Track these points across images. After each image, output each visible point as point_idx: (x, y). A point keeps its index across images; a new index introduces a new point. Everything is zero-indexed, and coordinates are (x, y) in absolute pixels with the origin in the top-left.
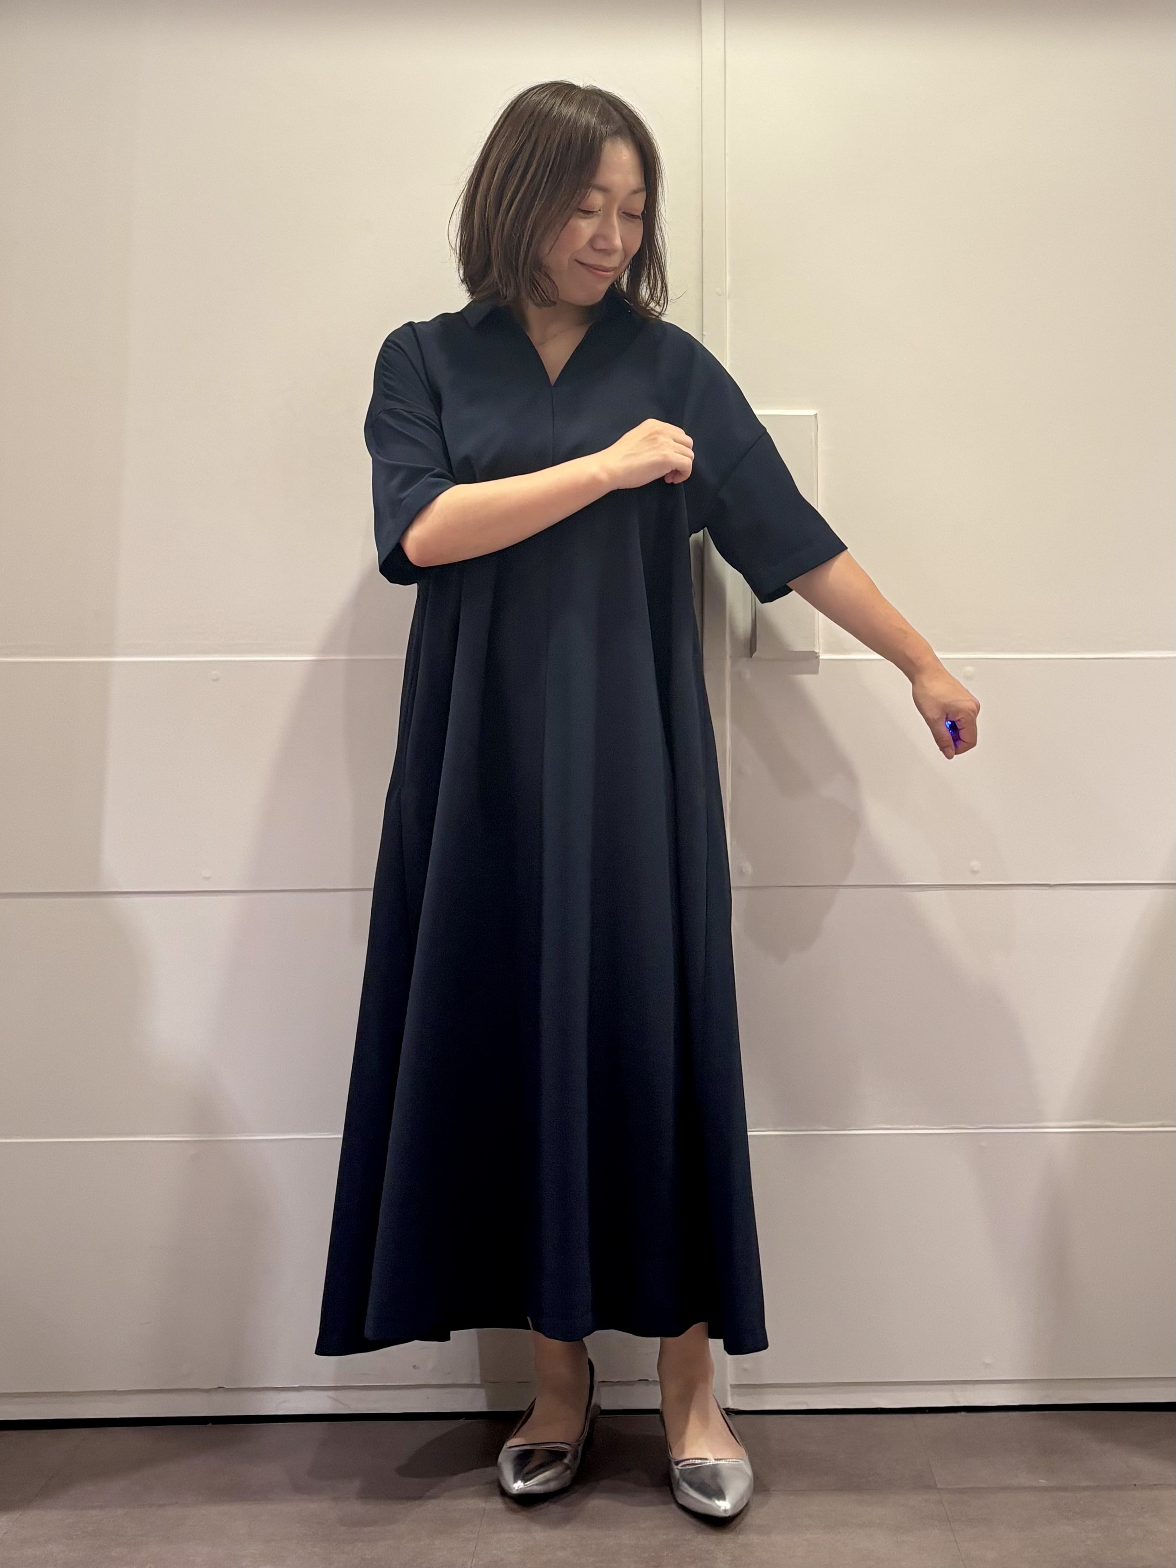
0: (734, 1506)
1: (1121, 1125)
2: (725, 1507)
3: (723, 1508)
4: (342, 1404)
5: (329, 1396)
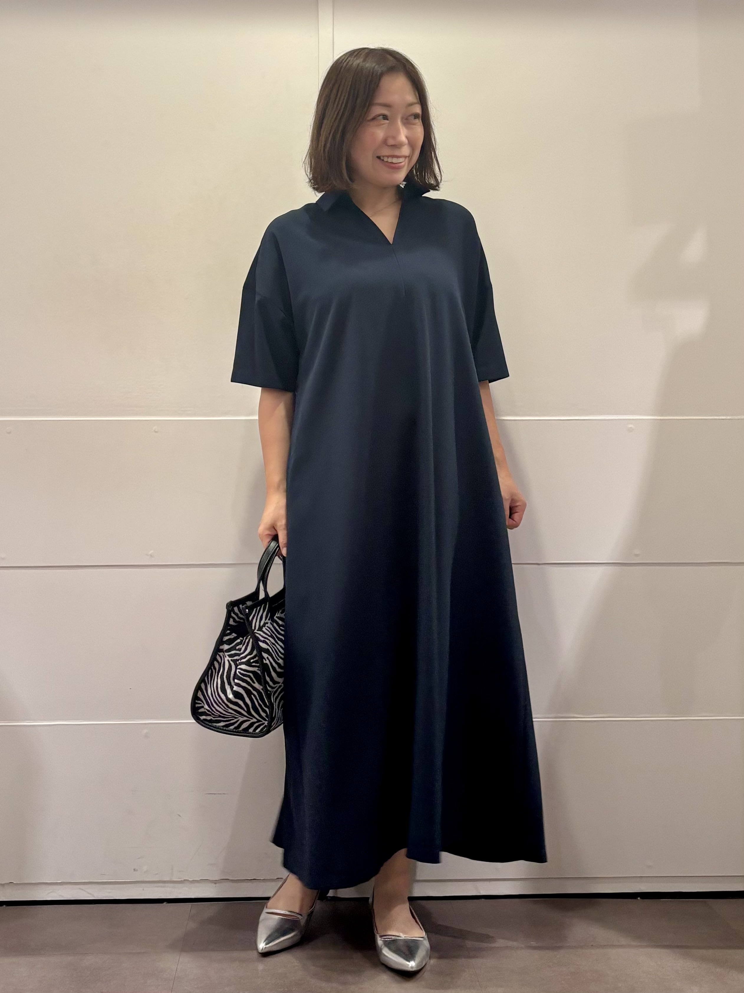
0: (417, 965)
2: (412, 965)
3: (410, 966)
4: (88, 893)
5: (80, 889)
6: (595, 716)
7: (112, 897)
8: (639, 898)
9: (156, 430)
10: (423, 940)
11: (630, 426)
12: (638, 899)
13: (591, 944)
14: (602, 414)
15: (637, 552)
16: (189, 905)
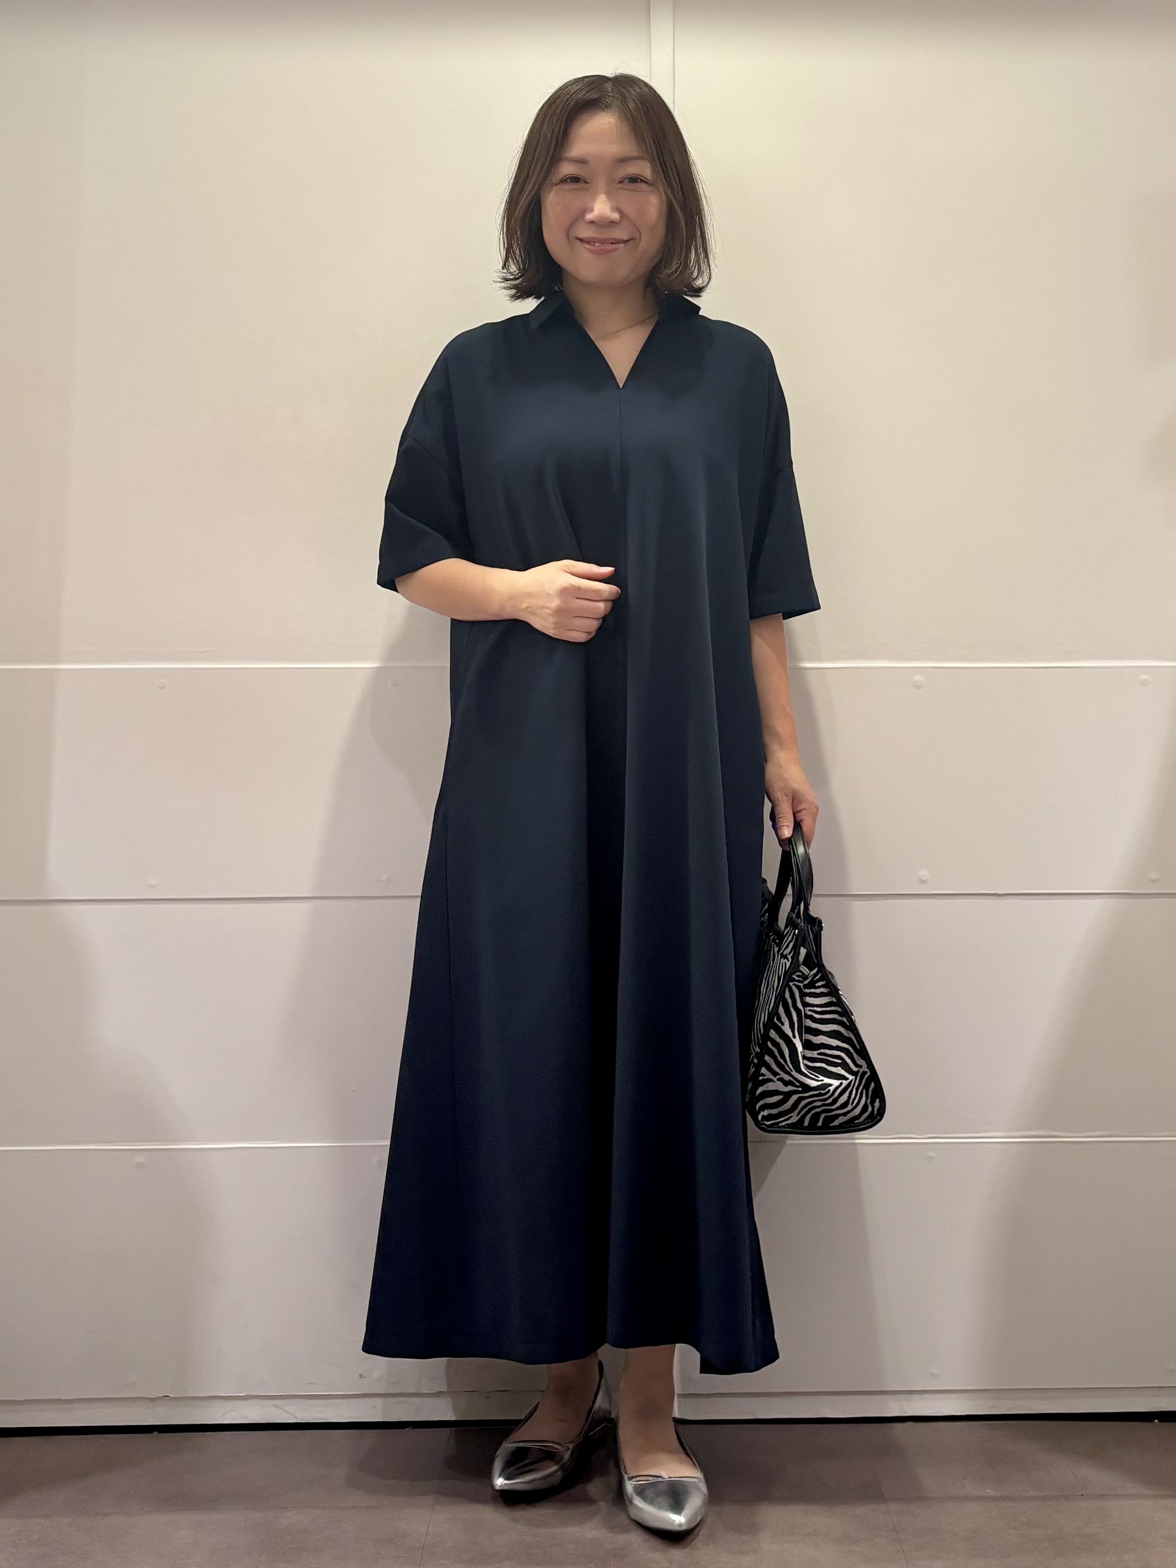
0: (689, 1521)
1: (1071, 1135)
2: (680, 1521)
3: (677, 1522)
4: (288, 1413)
5: (274, 1406)
6: (1088, 1134)
7: (324, 1419)
8: (1156, 1421)
10: (697, 1482)
11: (1144, 677)
12: (1154, 1422)
13: (1081, 1494)
14: (1099, 659)
15: (1154, 875)
16: (447, 1431)
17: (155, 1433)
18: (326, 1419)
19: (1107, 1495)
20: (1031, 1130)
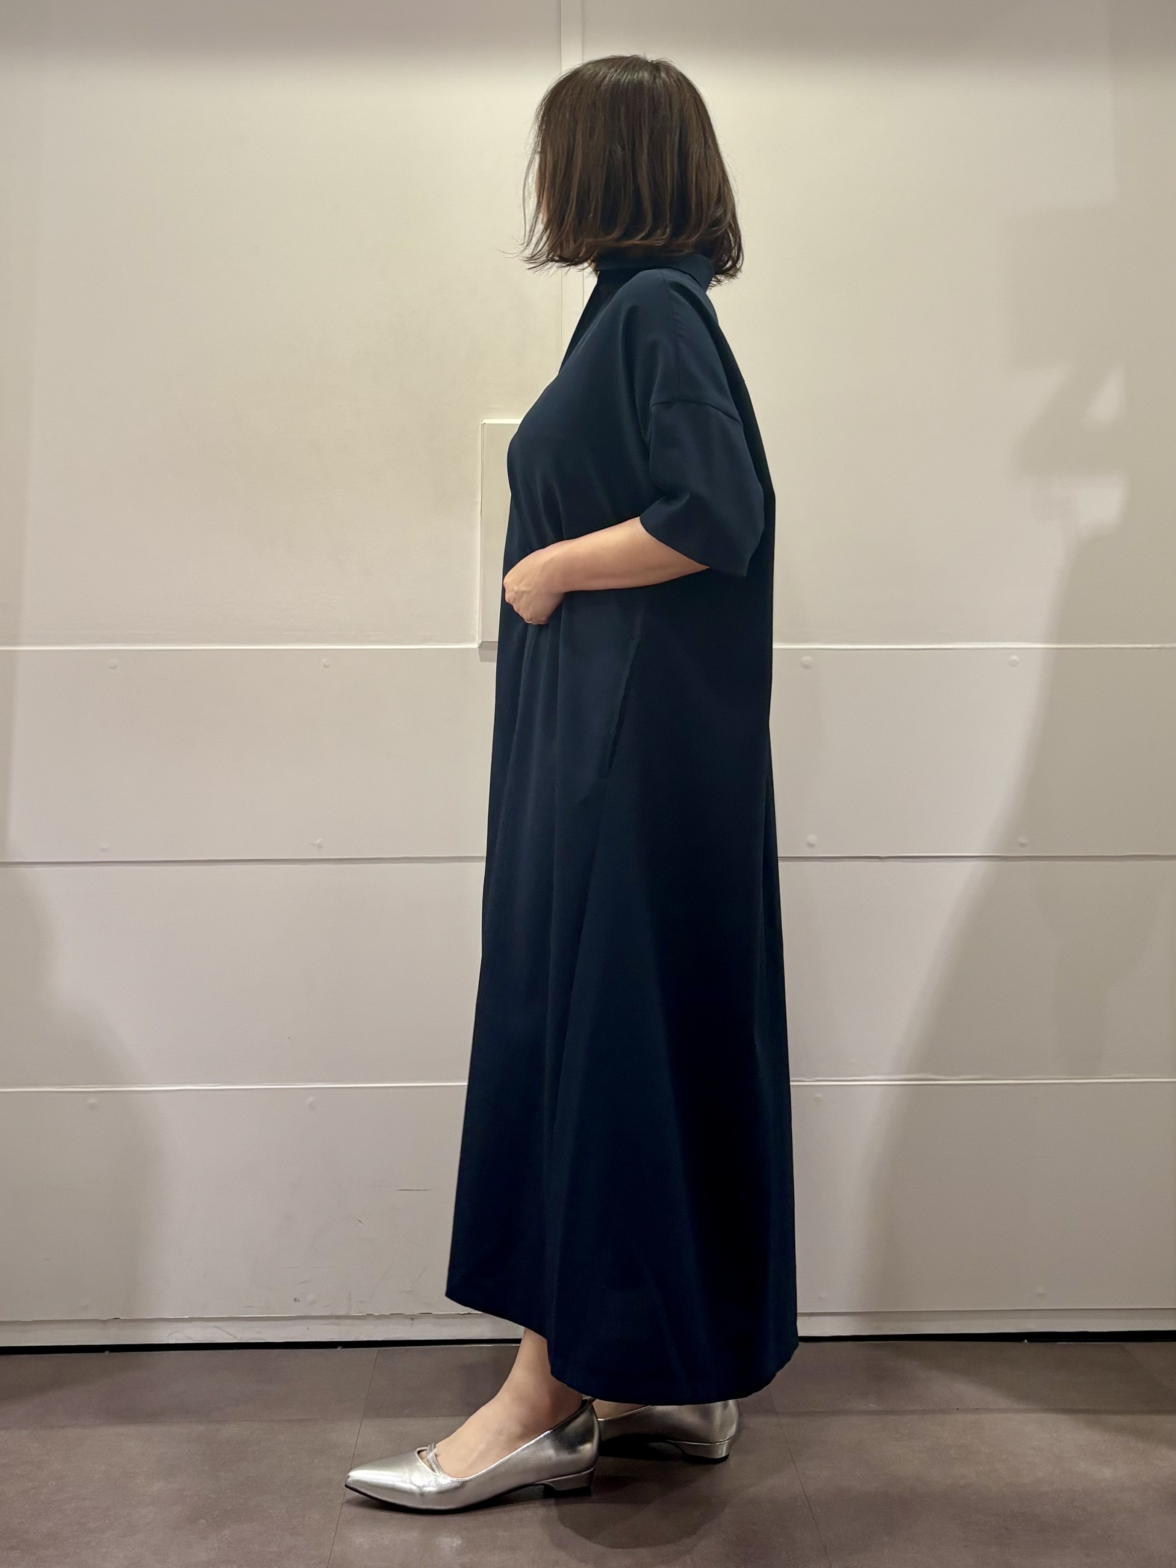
1: (947, 1078)
4: (229, 1334)
5: (216, 1327)
8: (1026, 1341)
9: (327, 664)
11: (1014, 658)
12: (1024, 1342)
13: (956, 1408)
14: (972, 641)
15: (1023, 840)
16: (375, 1350)
17: (107, 1352)
18: (264, 1340)
19: (980, 1409)
20: (912, 1073)
